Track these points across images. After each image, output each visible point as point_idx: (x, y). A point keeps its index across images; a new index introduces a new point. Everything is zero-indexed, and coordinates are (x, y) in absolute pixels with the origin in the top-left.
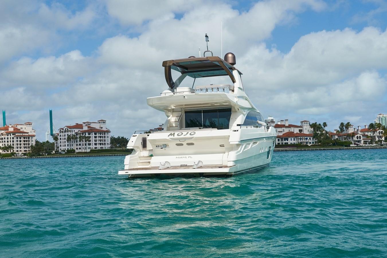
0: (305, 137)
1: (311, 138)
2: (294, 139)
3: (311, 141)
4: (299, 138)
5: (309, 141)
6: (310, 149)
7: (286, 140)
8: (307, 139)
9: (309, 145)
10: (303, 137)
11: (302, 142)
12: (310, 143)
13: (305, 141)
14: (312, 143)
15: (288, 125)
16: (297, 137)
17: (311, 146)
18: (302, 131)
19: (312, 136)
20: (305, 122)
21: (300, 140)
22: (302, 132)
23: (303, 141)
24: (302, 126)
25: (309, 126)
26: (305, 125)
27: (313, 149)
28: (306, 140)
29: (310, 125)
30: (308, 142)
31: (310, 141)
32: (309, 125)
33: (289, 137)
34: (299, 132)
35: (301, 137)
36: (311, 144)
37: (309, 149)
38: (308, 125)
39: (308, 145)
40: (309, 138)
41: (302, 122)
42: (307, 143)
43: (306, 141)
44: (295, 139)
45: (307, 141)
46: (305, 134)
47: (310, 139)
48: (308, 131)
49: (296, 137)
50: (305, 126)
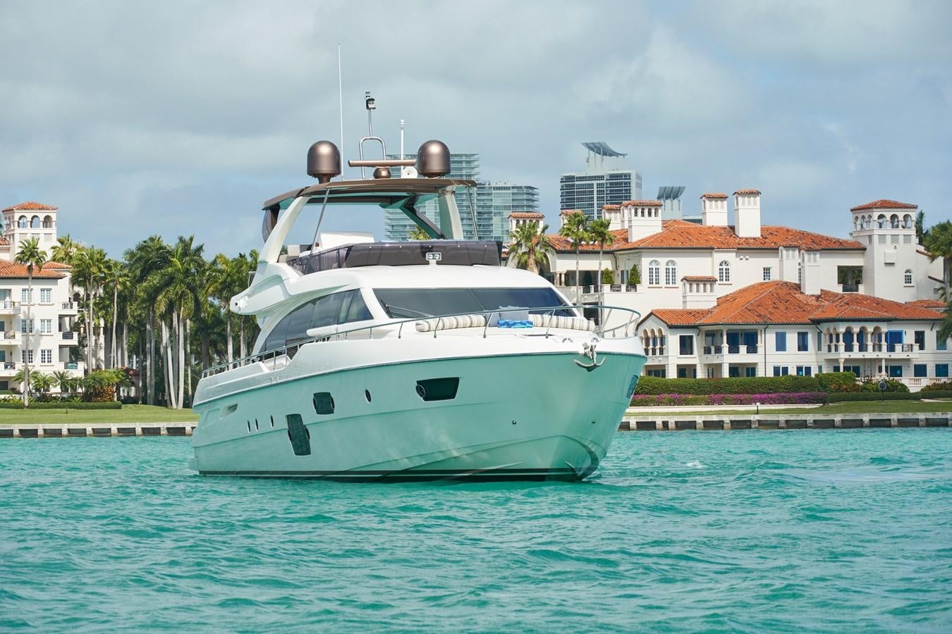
0: (885, 328)
1: (931, 336)
2: (802, 338)
3: (928, 356)
4: (842, 329)
5: (911, 356)
6: (921, 416)
7: (743, 348)
8: (895, 338)
9: (914, 385)
10: (870, 328)
11: (864, 360)
12: (920, 371)
13: (884, 354)
14: (931, 370)
15: (758, 234)
16: (824, 327)
17: (928, 392)
18: (858, 282)
19: (933, 322)
20: (888, 214)
21: (849, 348)
22: (862, 290)
23: (870, 354)
24: (865, 242)
25: (915, 240)
26: (888, 230)
27: (939, 415)
28: (891, 349)
29: (919, 231)
30: (908, 360)
31: (917, 356)
32: (913, 232)
33: (767, 325)
34: (838, 289)
35: (856, 329)
36: (925, 382)
37: (910, 416)
38: (907, 237)
39: (904, 387)
40: (909, 338)
41: (862, 211)
42: (895, 370)
43: (894, 355)
44: (811, 340)
45: (898, 353)
46: (880, 303)
47: (920, 338)
48: (908, 279)
49: (816, 322)
50: (882, 237)
